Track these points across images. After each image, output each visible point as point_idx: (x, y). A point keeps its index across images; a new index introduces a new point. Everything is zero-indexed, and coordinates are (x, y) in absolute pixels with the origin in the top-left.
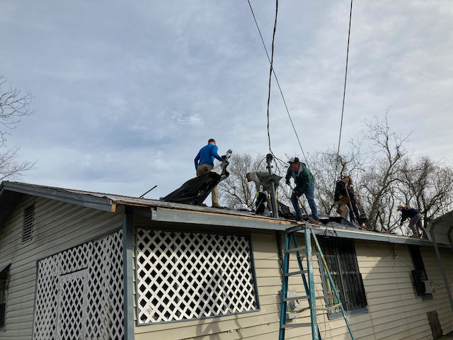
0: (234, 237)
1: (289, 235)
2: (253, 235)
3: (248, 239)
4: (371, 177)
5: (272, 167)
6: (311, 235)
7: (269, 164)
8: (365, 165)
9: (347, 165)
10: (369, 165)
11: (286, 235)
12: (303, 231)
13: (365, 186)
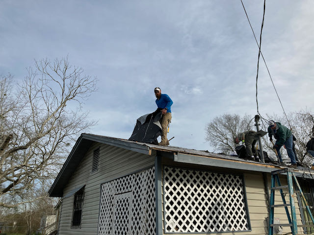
0: (231, 175)
1: (274, 176)
2: (245, 175)
3: (242, 177)
5: (259, 125)
6: (293, 177)
7: (257, 123)
11: (272, 176)
12: (286, 174)
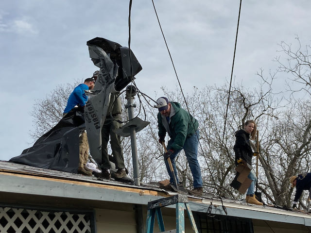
4: (286, 128)
5: (135, 106)
7: (129, 102)
8: (279, 110)
9: (252, 108)
10: (285, 109)
13: (277, 141)
